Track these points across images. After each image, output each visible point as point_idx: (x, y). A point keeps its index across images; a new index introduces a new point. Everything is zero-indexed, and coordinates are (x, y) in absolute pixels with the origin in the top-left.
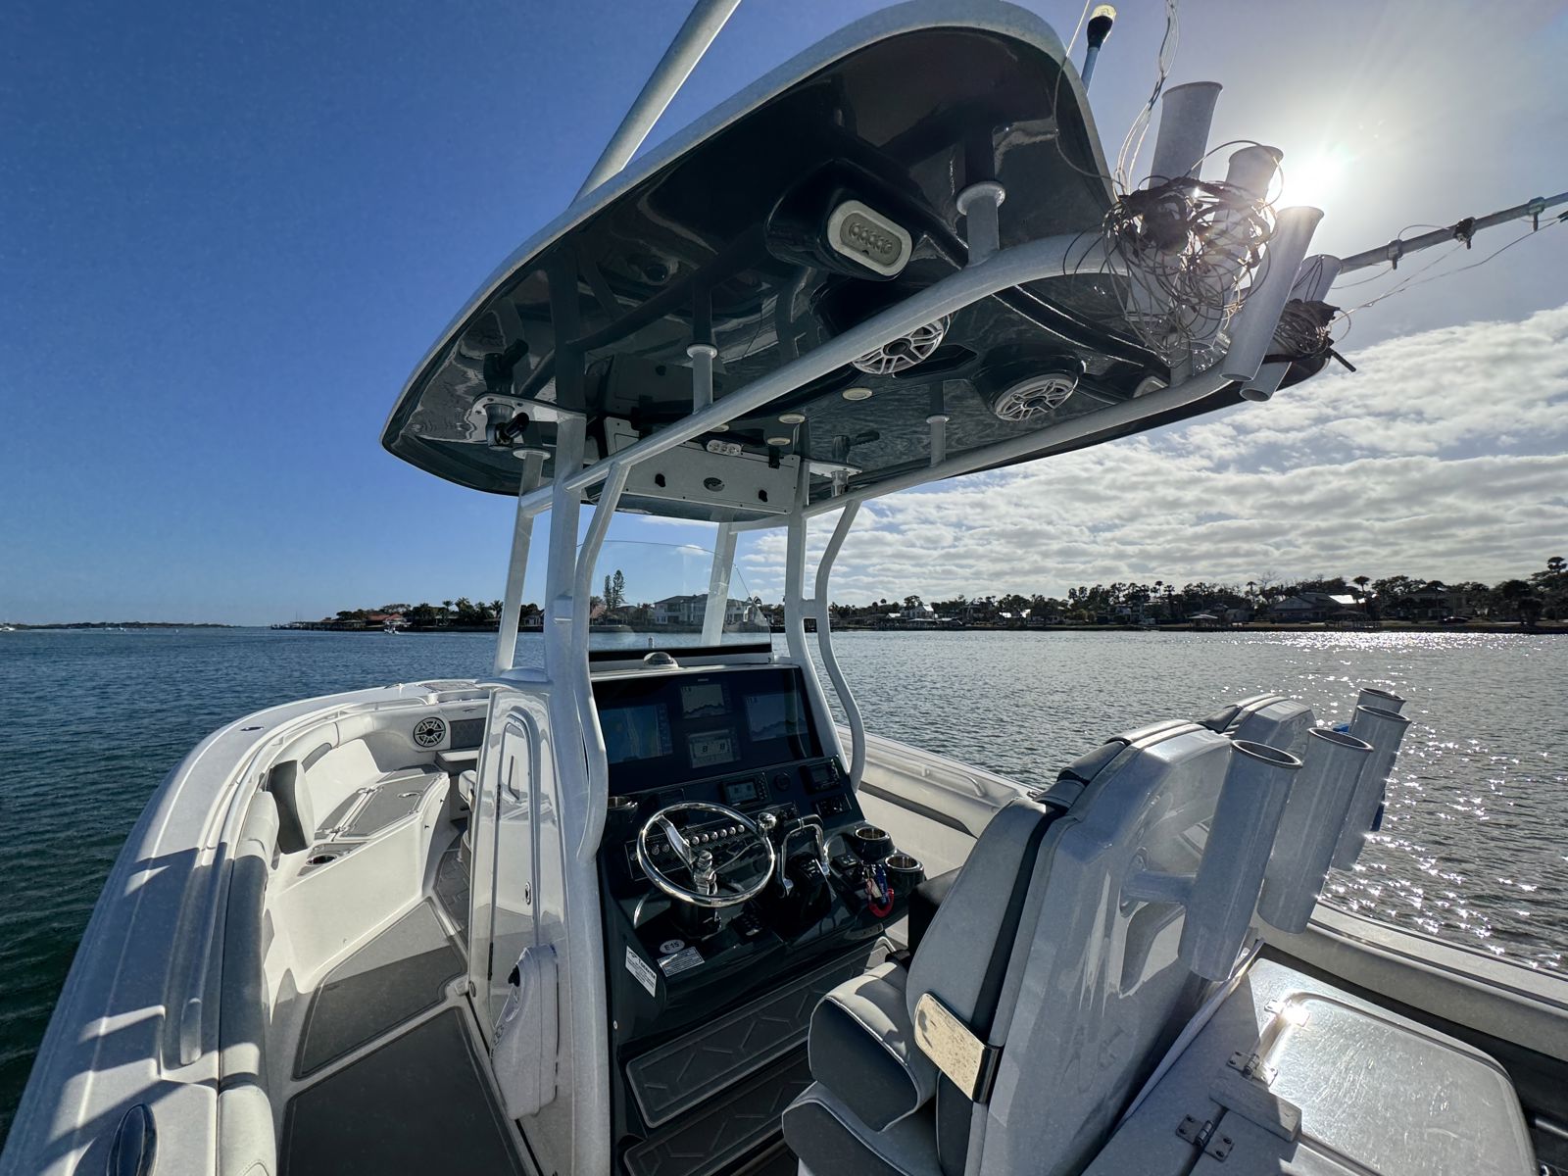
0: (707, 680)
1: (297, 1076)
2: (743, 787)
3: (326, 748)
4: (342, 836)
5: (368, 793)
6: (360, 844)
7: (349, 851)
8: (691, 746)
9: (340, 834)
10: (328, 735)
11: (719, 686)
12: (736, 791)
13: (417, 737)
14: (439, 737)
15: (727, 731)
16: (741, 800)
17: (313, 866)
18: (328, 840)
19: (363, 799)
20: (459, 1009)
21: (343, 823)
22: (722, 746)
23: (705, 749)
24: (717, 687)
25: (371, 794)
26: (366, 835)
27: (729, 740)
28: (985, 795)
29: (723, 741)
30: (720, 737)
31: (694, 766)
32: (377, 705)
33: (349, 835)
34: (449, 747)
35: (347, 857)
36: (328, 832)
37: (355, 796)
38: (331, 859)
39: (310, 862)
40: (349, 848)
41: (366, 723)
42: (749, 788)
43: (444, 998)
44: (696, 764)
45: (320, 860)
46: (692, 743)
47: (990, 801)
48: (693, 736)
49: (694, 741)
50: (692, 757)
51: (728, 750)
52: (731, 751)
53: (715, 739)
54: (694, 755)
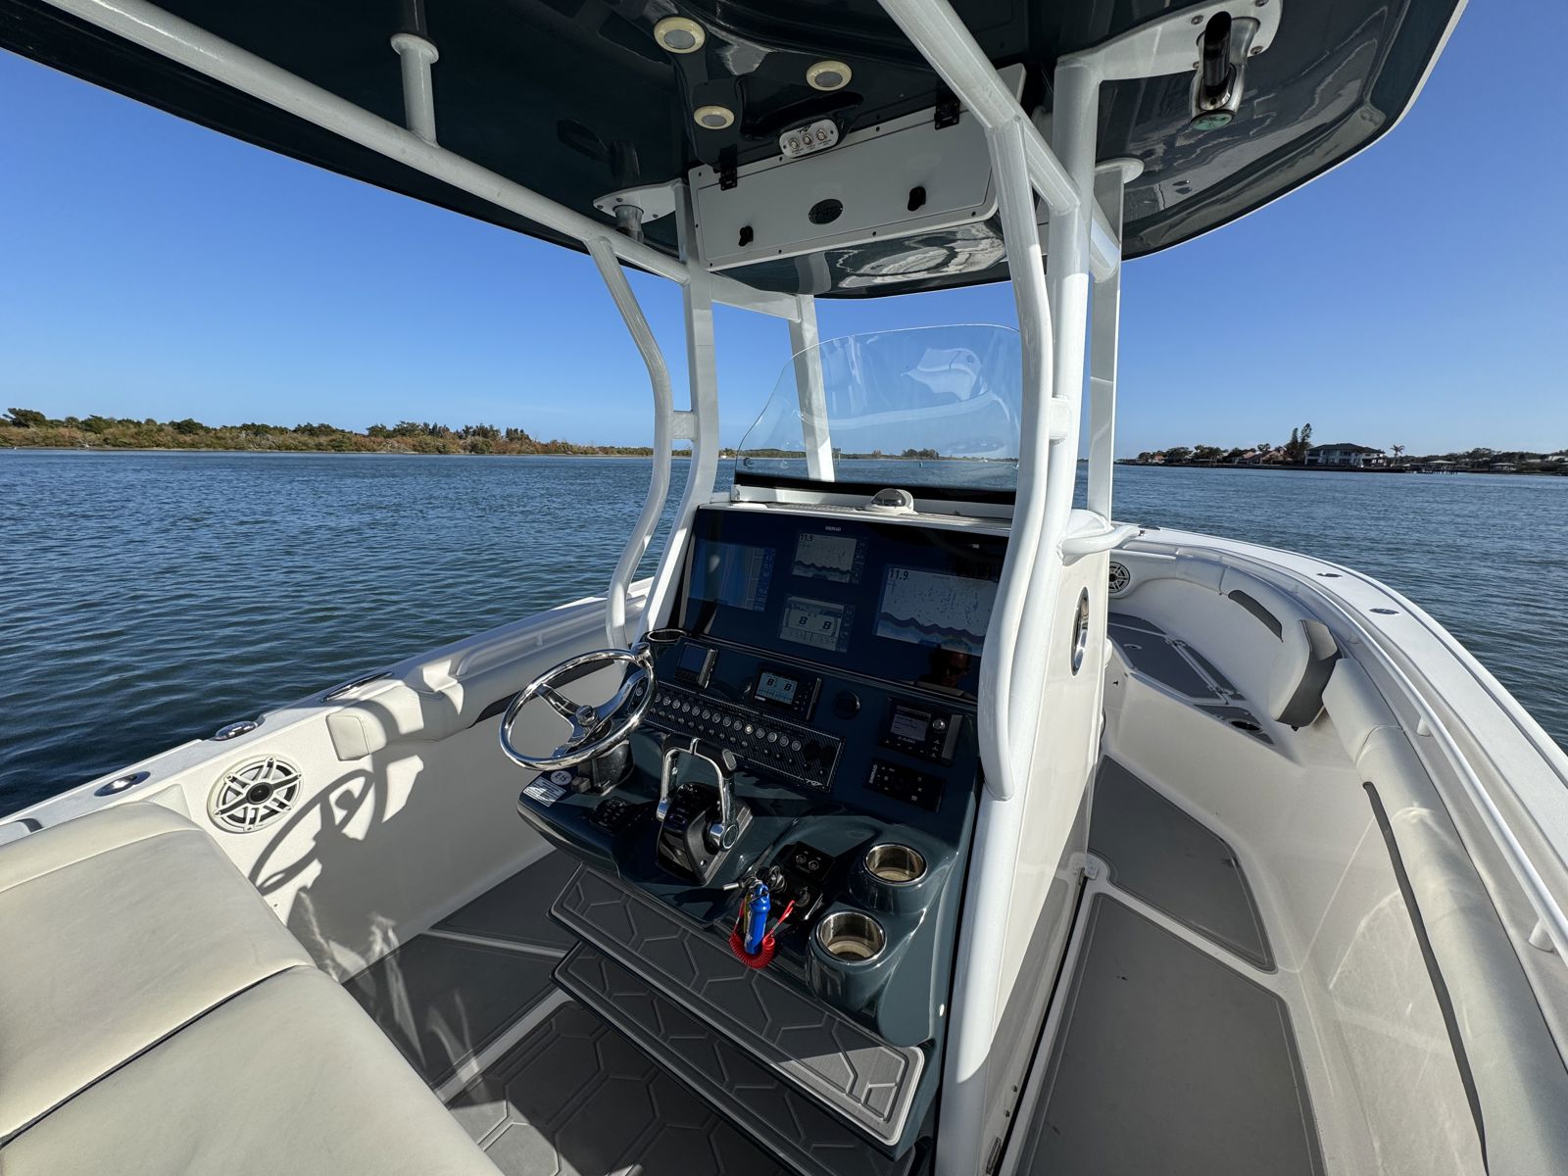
0: (839, 529)
8: (787, 610)
11: (854, 541)
22: (827, 625)
23: (803, 621)
24: (850, 544)
27: (840, 620)
29: (831, 619)
30: (828, 613)
31: (781, 637)
46: (790, 607)
48: (794, 598)
49: (793, 606)
50: (784, 624)
51: (834, 633)
52: (837, 635)
53: (821, 613)
54: (787, 623)
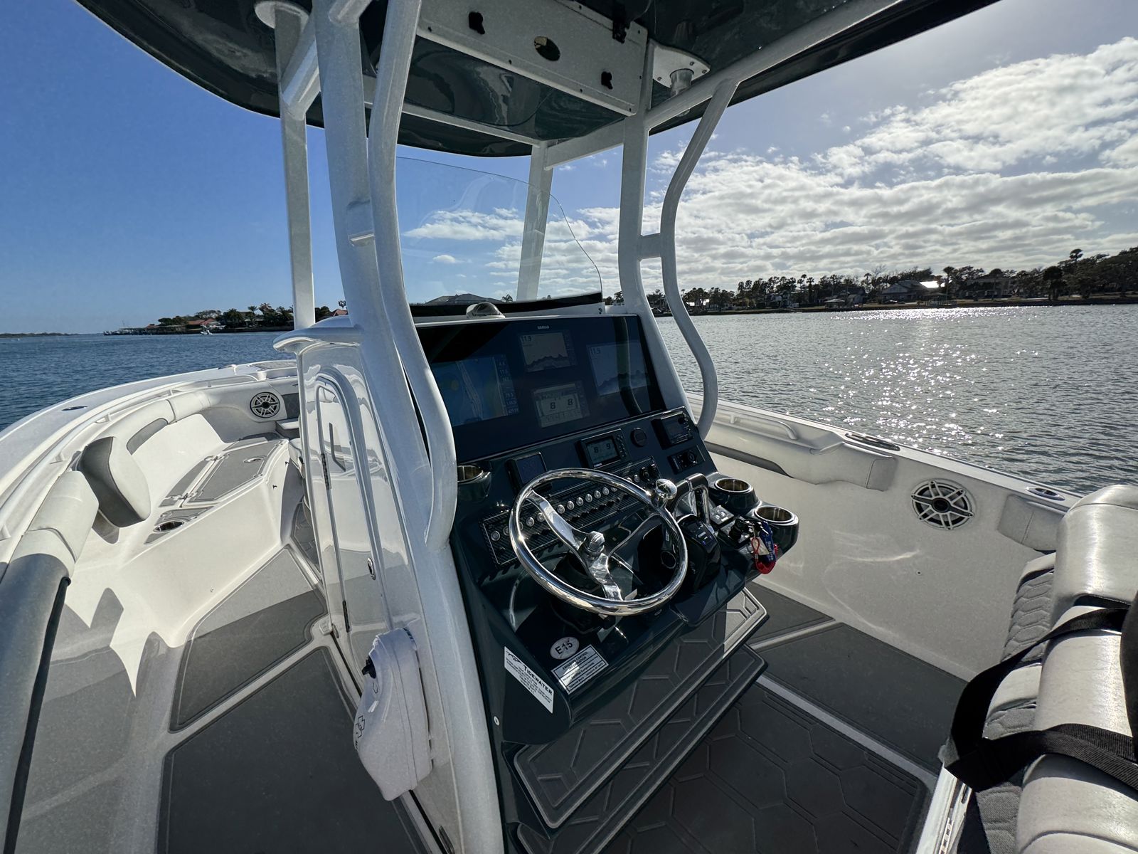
0: (548, 327)
1: (173, 729)
2: (602, 445)
3: (161, 423)
4: (190, 501)
5: (215, 460)
6: (207, 509)
7: (196, 515)
8: (537, 402)
9: (188, 499)
10: (162, 411)
11: (561, 334)
12: (596, 450)
13: (254, 410)
14: (275, 409)
15: (573, 385)
16: (602, 459)
17: (161, 532)
18: (177, 507)
19: (211, 465)
20: (325, 649)
21: (191, 490)
22: (570, 402)
23: (553, 406)
24: (559, 336)
25: (217, 461)
26: (212, 500)
27: (576, 395)
28: (798, 438)
29: (571, 396)
30: (567, 392)
31: (543, 426)
32: (209, 383)
33: (196, 501)
34: (286, 417)
35: (194, 521)
36: (176, 498)
37: (202, 464)
38: (179, 524)
39: (158, 529)
40: (196, 513)
41: (201, 399)
42: (608, 445)
43: (311, 639)
44: (545, 423)
45: (168, 527)
46: (538, 399)
47: (802, 442)
48: (538, 391)
49: (541, 397)
50: (540, 415)
51: (577, 406)
52: (579, 407)
53: (562, 394)
54: (542, 413)
